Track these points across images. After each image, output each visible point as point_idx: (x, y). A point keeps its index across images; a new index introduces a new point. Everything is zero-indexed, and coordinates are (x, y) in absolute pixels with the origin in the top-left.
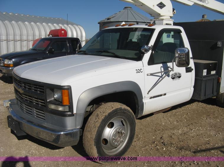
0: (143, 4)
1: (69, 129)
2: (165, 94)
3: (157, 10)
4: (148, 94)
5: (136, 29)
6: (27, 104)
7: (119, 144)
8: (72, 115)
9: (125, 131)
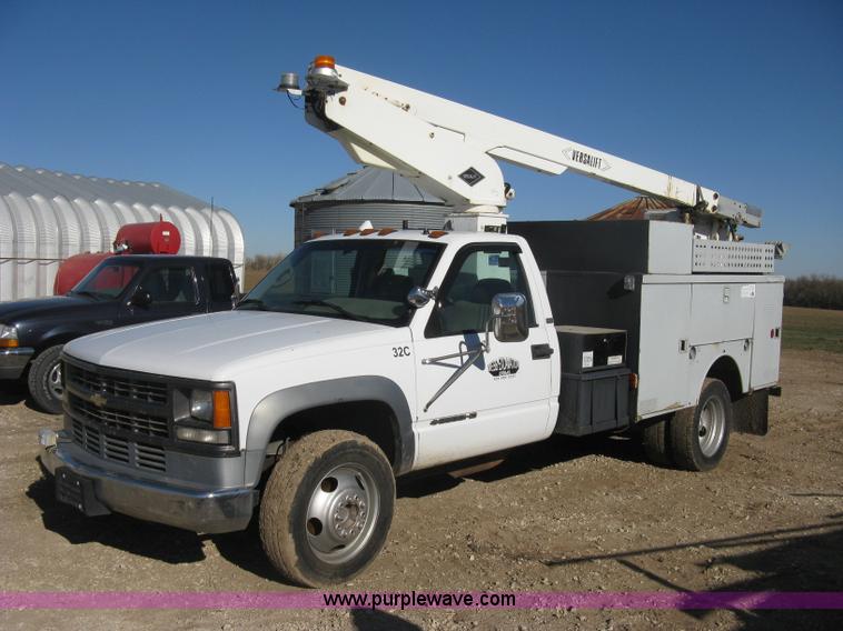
0: (420, 173)
1: (227, 487)
2: (473, 415)
3: (461, 188)
4: (425, 411)
5: (400, 244)
6: (114, 433)
7: (353, 538)
8: (237, 453)
9: (366, 502)
